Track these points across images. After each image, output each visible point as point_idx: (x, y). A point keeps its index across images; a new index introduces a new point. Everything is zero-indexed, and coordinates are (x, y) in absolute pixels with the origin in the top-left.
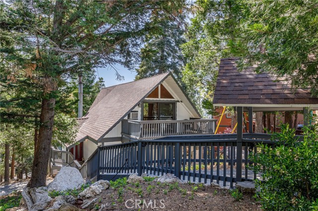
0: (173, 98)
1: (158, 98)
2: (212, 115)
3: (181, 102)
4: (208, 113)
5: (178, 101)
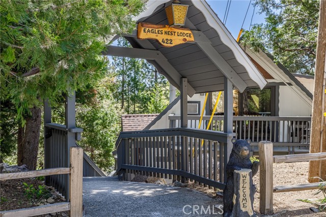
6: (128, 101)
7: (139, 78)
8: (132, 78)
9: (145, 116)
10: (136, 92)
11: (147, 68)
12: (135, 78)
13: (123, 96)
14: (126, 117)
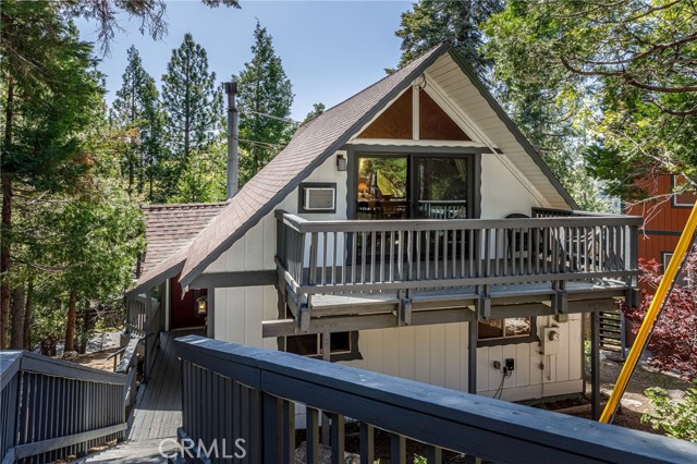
0: (466, 138)
1: (410, 137)
2: (623, 198)
3: (499, 151)
4: (606, 192)
5: (487, 150)
6: (141, 177)
7: (161, 140)
8: (147, 138)
9: (191, 207)
10: (155, 162)
11: (173, 125)
12: (154, 140)
13: (131, 168)
14: (151, 209)
